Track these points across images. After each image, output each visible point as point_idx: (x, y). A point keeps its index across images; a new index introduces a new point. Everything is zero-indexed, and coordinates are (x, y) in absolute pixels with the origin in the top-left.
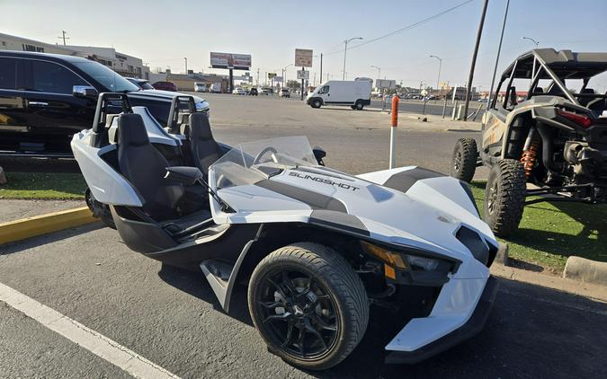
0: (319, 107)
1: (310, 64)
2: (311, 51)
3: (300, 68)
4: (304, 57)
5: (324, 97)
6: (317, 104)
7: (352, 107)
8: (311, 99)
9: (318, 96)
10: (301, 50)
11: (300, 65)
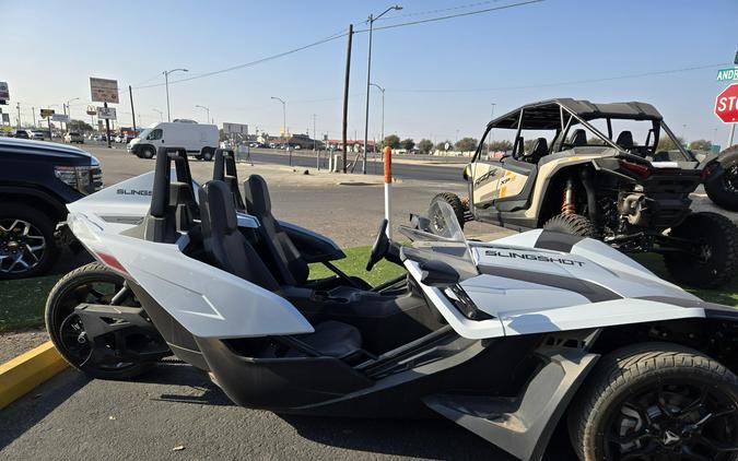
0: (151, 158)
1: (115, 99)
2: (115, 82)
3: (102, 105)
4: (104, 90)
5: (157, 144)
6: (148, 153)
7: (196, 157)
8: (136, 146)
9: (147, 142)
10: (98, 80)
11: (100, 100)
